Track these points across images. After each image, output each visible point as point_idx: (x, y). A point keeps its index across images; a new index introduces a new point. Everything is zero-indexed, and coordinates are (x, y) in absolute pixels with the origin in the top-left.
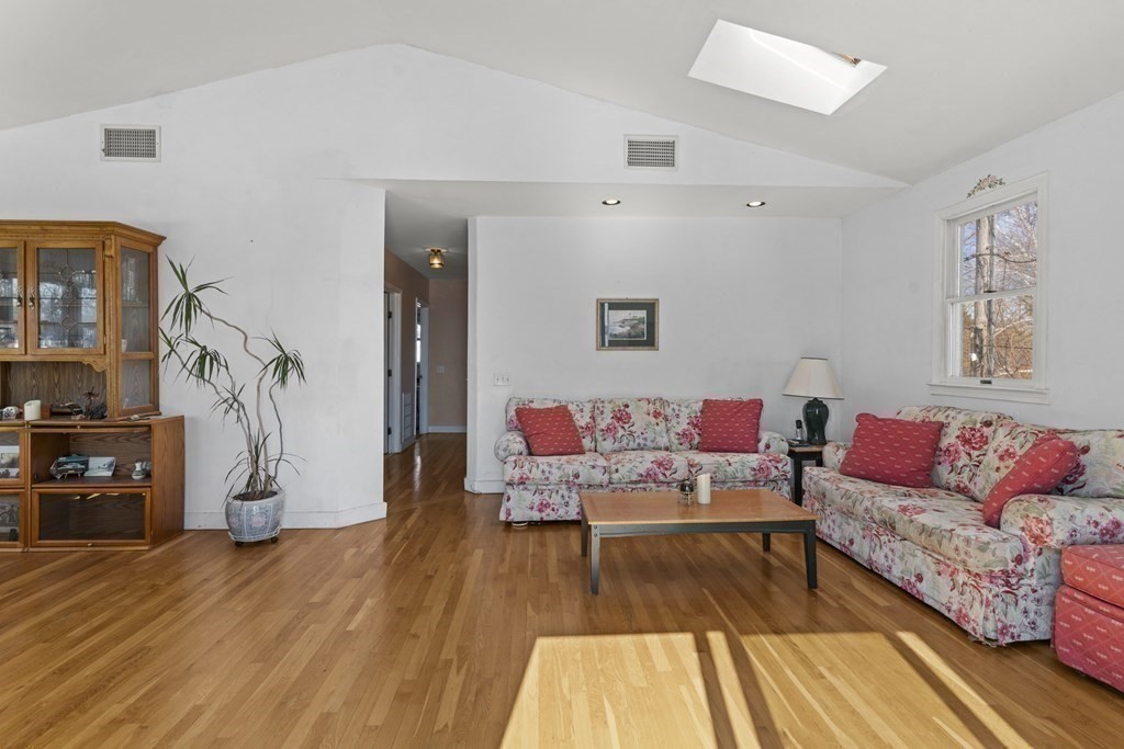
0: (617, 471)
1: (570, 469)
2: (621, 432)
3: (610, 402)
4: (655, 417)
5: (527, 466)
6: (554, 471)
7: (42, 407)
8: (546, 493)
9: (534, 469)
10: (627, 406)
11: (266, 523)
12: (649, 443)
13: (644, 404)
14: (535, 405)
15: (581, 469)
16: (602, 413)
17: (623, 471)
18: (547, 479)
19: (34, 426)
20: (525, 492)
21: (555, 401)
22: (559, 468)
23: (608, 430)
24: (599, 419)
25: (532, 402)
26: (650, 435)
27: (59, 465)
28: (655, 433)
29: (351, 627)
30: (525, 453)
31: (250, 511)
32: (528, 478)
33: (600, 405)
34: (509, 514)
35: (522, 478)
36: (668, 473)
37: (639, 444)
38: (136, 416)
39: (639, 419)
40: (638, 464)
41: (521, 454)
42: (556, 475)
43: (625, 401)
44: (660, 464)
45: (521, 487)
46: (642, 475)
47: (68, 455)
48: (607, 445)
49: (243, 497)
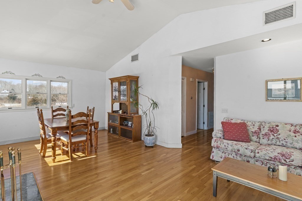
0: (258, 153)
1: (236, 147)
2: (272, 137)
3: (269, 123)
4: (294, 133)
5: (219, 142)
6: (229, 146)
7: (122, 111)
8: (227, 154)
9: (222, 144)
10: (278, 126)
11: (150, 142)
12: (288, 144)
13: (289, 127)
14: (233, 121)
15: (240, 148)
16: (264, 127)
17: (261, 154)
18: (227, 149)
19: (120, 115)
20: (219, 151)
21: (242, 120)
22: (231, 146)
23: (266, 135)
24: (262, 130)
25: (232, 120)
26: (289, 140)
27: (125, 122)
28: (293, 140)
29: (142, 174)
30: (222, 138)
31: (147, 139)
32: (219, 147)
33: (263, 124)
34: (213, 158)
35: (217, 146)
36: (288, 160)
37: (282, 144)
38: (133, 114)
39: (283, 133)
40: (269, 152)
41: (220, 138)
42: (230, 148)
43: (277, 124)
44: (283, 155)
45: (218, 149)
46: (271, 158)
47: (126, 121)
48: (264, 141)
49: (146, 135)
